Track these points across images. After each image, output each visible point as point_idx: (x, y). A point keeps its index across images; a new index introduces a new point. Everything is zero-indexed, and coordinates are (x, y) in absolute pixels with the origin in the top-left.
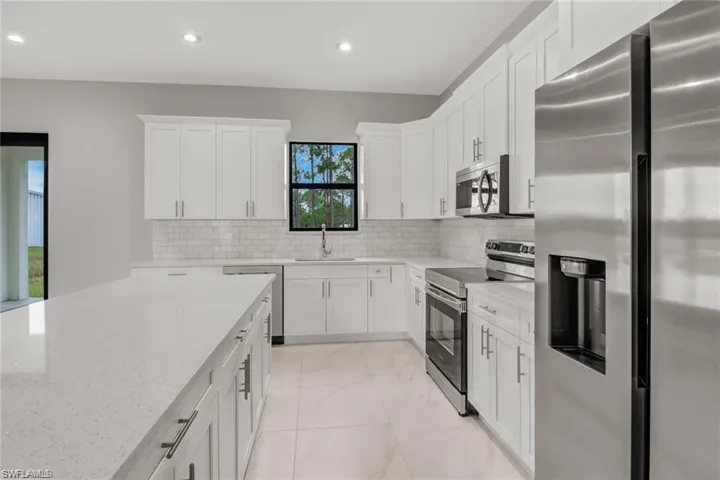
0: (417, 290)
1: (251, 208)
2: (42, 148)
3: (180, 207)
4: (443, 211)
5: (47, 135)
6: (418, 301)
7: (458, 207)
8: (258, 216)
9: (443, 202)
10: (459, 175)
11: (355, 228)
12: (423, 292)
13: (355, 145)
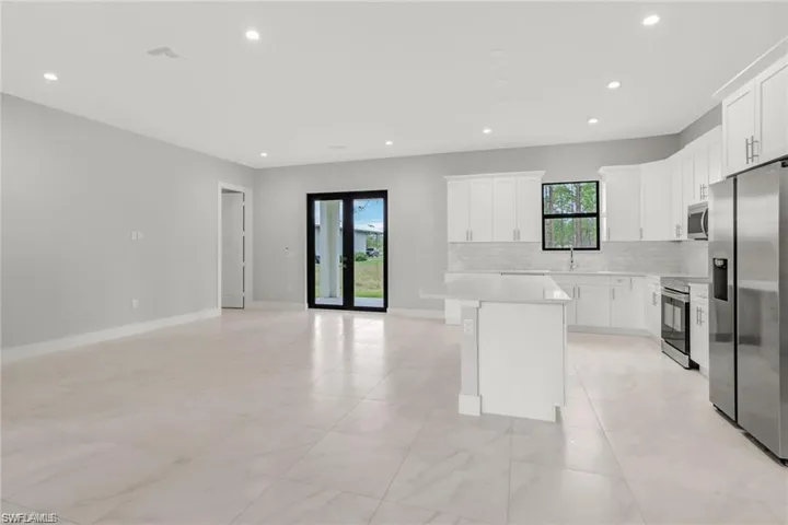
0: (655, 295)
1: (517, 234)
2: (382, 200)
3: (469, 234)
4: (678, 235)
5: (386, 191)
6: (655, 303)
7: (689, 232)
8: (521, 240)
9: (678, 227)
10: (690, 208)
11: (598, 248)
12: (659, 294)
13: (598, 182)
